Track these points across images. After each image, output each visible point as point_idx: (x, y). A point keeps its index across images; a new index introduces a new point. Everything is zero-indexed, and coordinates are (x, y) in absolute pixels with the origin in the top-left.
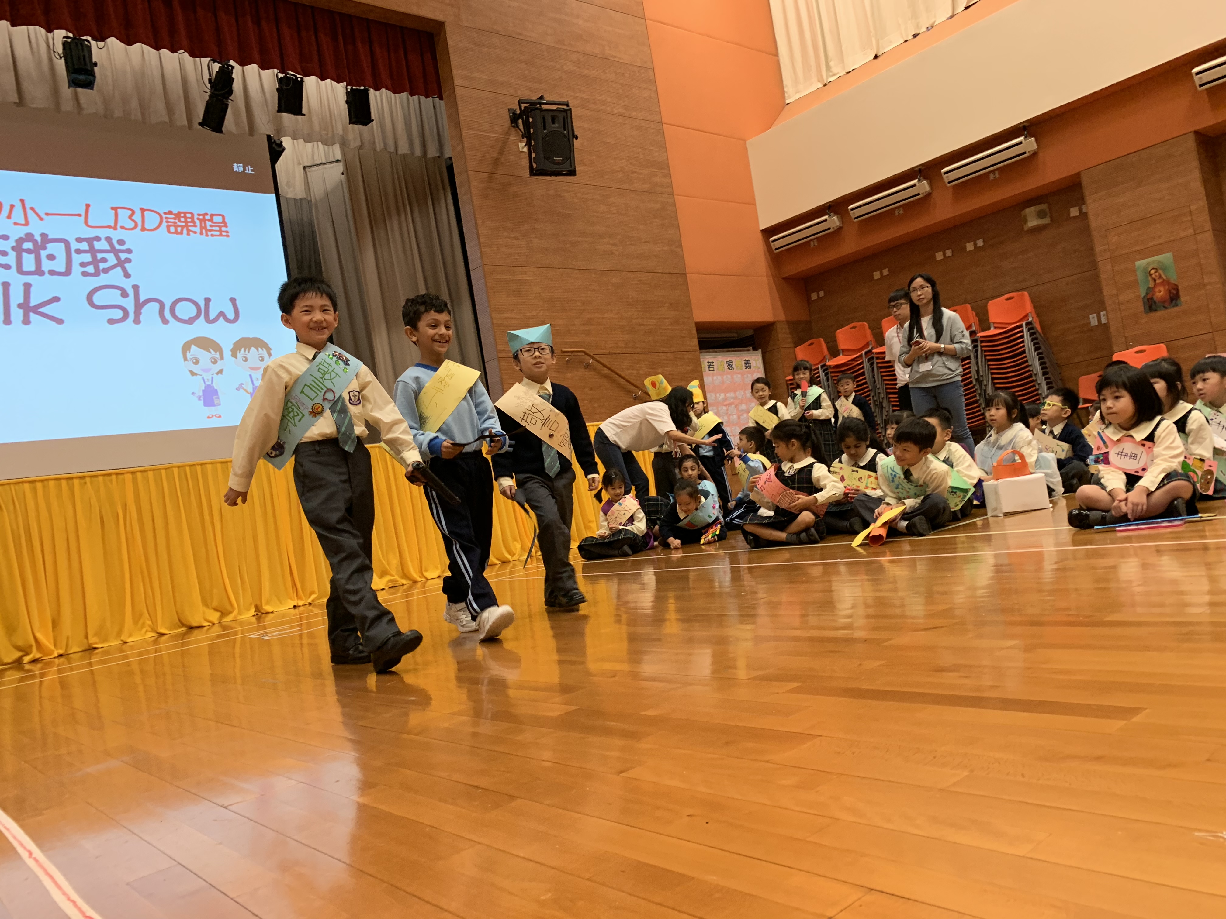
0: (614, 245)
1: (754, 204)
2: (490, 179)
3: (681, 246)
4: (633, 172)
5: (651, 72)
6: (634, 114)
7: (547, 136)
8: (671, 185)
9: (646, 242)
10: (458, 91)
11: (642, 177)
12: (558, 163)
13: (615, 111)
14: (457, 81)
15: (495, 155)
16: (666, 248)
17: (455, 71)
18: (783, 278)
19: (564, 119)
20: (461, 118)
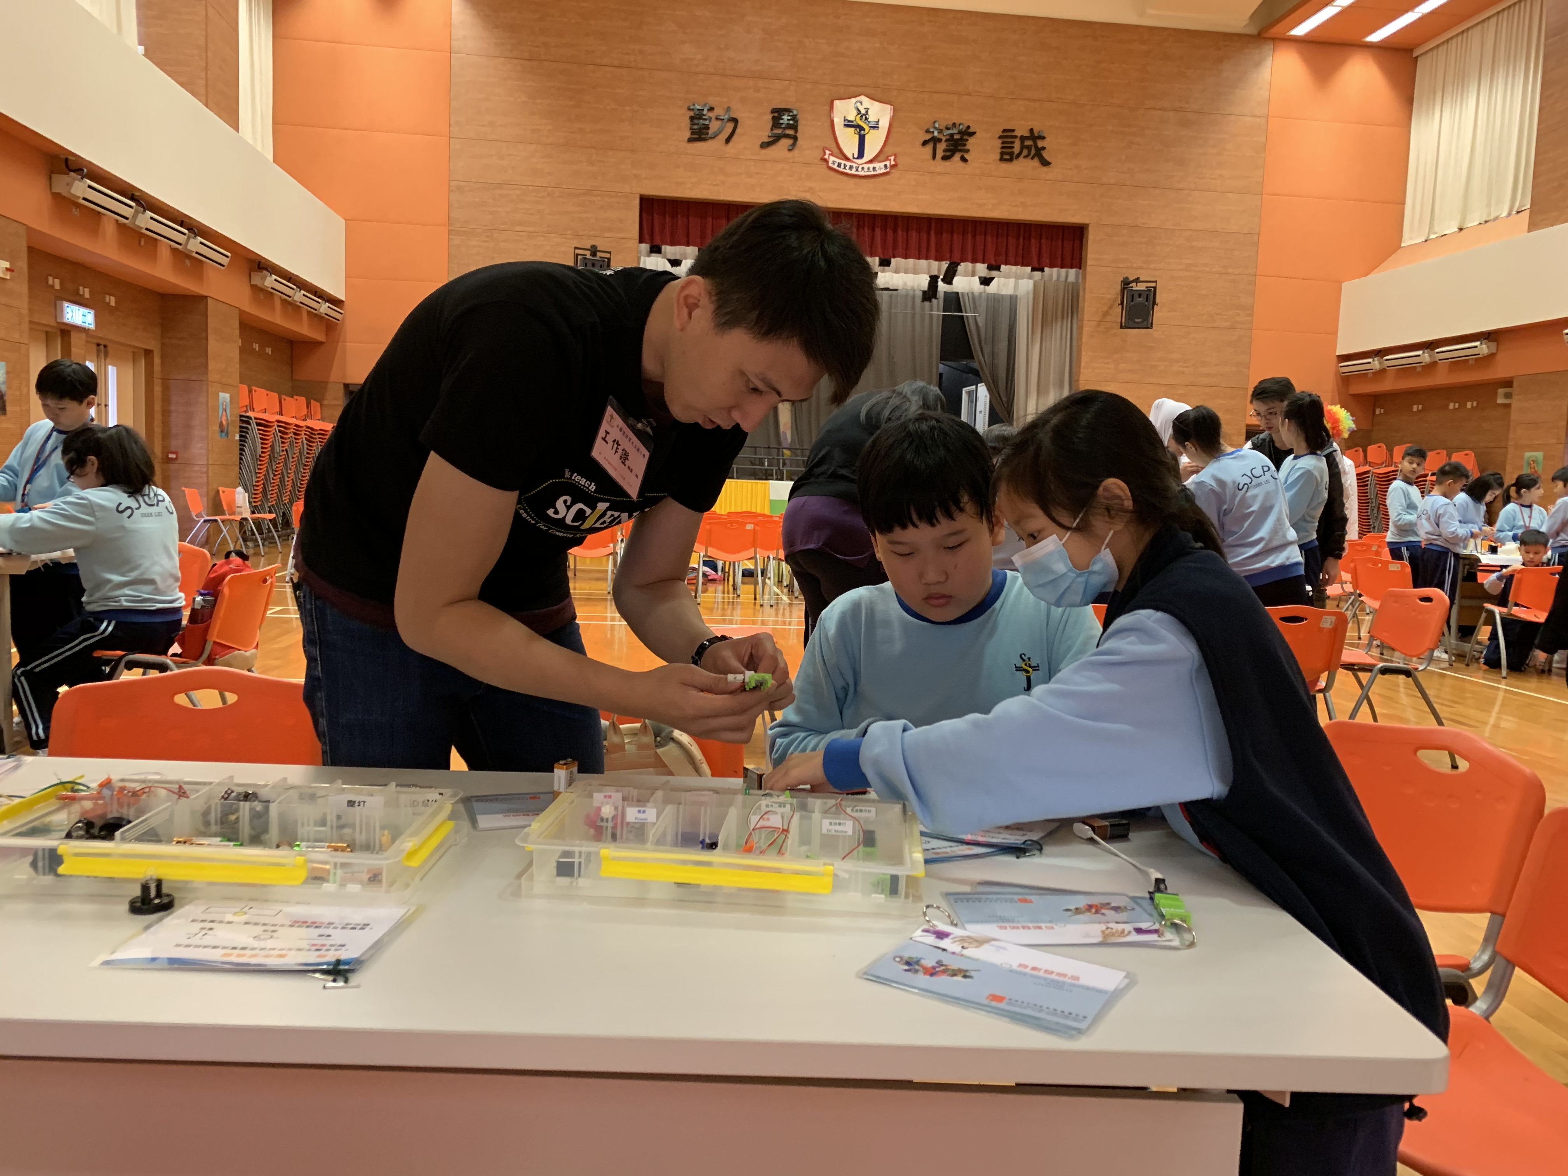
0: (1186, 367)
1: (1335, 333)
2: (1098, 325)
3: (1249, 368)
4: (1217, 314)
5: (1256, 237)
6: (1230, 270)
7: (1133, 306)
8: (1251, 322)
9: (1216, 365)
10: (1089, 269)
11: (1225, 317)
12: (1138, 323)
13: (1214, 270)
14: (1089, 262)
15: (1105, 309)
16: (1234, 369)
17: (1089, 256)
18: (1351, 395)
19: (1147, 295)
20: (1087, 286)
